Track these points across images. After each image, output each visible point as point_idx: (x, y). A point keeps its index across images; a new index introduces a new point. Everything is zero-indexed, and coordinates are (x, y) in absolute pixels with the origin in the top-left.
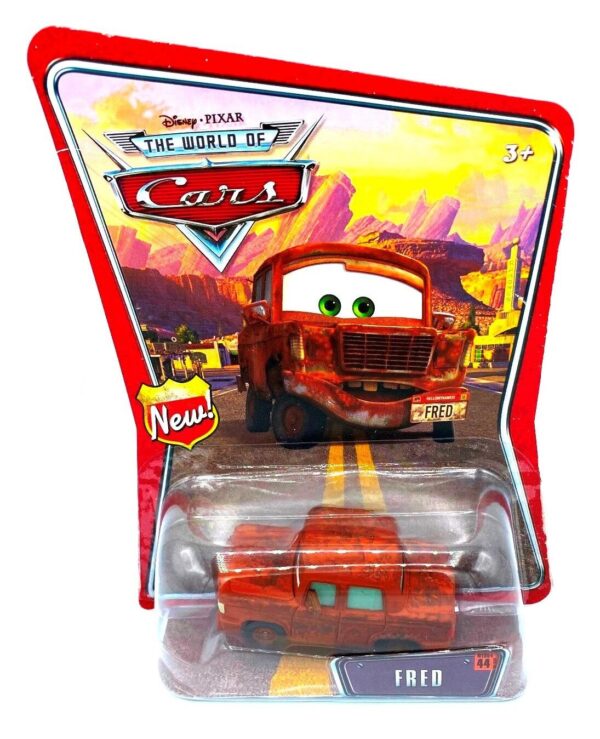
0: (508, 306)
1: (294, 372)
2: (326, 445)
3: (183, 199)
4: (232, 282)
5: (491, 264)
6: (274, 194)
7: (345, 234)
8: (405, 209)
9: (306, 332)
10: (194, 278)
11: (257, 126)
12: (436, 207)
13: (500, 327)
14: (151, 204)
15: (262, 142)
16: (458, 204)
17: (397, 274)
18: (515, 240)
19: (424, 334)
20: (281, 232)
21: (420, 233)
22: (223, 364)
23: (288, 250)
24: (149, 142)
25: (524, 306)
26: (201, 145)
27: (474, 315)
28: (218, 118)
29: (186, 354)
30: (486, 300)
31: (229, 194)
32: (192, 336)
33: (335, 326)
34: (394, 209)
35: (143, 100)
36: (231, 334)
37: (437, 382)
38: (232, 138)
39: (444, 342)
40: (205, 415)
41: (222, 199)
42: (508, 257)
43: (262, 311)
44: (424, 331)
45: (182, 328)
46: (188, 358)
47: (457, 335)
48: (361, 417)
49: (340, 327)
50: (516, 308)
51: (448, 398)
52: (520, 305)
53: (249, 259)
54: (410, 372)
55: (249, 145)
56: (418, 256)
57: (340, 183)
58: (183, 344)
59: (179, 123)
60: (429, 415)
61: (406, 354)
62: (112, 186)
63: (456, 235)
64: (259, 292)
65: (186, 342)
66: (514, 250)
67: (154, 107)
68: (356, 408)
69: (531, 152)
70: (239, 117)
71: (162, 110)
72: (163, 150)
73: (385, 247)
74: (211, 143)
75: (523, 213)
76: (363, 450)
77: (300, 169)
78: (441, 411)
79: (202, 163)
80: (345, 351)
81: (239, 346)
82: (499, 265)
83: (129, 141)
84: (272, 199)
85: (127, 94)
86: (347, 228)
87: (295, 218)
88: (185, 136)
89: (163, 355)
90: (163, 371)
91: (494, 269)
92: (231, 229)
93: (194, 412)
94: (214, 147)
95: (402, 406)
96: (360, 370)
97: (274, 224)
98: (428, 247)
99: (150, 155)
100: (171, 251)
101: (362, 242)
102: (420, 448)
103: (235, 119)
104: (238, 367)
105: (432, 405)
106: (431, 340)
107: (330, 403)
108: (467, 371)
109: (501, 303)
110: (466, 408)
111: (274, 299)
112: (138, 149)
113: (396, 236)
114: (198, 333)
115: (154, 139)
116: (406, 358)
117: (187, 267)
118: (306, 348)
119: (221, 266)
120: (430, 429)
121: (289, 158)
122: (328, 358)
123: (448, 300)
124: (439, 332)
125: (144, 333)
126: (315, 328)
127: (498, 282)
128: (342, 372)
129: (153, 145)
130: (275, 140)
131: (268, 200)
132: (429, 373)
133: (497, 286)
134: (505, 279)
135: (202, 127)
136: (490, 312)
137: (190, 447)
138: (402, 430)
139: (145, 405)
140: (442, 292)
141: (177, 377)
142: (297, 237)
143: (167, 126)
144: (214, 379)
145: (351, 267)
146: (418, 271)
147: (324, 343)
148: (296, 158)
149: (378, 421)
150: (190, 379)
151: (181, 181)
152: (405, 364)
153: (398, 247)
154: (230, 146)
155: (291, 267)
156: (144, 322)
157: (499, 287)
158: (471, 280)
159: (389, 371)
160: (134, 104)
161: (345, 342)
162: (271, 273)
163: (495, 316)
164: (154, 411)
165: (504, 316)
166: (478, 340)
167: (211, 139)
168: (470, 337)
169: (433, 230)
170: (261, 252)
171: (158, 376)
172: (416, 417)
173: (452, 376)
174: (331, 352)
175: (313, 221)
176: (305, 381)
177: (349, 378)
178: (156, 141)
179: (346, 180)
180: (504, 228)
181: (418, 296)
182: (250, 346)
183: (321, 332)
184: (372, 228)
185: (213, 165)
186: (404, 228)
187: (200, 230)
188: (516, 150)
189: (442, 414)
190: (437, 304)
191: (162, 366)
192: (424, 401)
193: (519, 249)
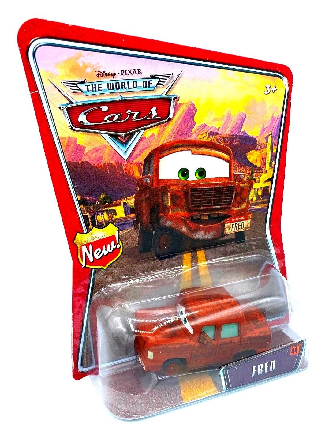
0: (268, 167)
1: (165, 214)
2: (182, 254)
3: (106, 119)
4: (131, 166)
5: (260, 146)
6: (156, 114)
7: (192, 134)
8: (221, 119)
9: (172, 190)
10: (110, 165)
11: (149, 77)
12: (235, 118)
13: (265, 178)
14: (87, 123)
15: (150, 85)
16: (245, 115)
17: (217, 154)
18: (270, 133)
19: (230, 185)
20: (159, 136)
21: (227, 132)
22: (126, 214)
23: (162, 145)
24: (88, 86)
25: (275, 166)
26: (118, 87)
27: (253, 173)
28: (128, 72)
29: (104, 211)
30: (258, 165)
31: (132, 115)
32: (108, 200)
33: (186, 185)
34: (216, 119)
35: (86, 62)
36: (130, 196)
37: (237, 210)
38: (135, 83)
39: (240, 188)
40: (115, 247)
41: (128, 118)
42: (267, 142)
43: (148, 180)
44: (230, 183)
45: (103, 195)
46: (105, 213)
47: (246, 184)
48: (200, 235)
49: (189, 186)
50: (272, 168)
51: (242, 218)
52: (273, 166)
53: (141, 152)
54: (224, 206)
55: (144, 87)
56: (227, 144)
57: (189, 106)
58: (103, 205)
59: (106, 75)
60: (234, 229)
61: (222, 197)
62: (64, 113)
63: (244, 132)
64: (146, 170)
65: (105, 203)
66: (270, 138)
67: (92, 66)
68: (197, 230)
69: (276, 89)
70: (139, 71)
71: (97, 68)
72: (96, 91)
73: (211, 140)
74: (124, 86)
75: (273, 118)
76: (201, 254)
77: (169, 100)
78: (239, 226)
79: (117, 98)
80: (192, 199)
81: (135, 203)
82: (263, 146)
83: (75, 86)
84: (154, 117)
85: (77, 58)
86: (193, 131)
87: (167, 126)
88: (109, 82)
89: (90, 213)
90: (90, 223)
91: (261, 148)
92: (132, 135)
93: (109, 245)
94: (125, 88)
95: (220, 226)
96: (199, 208)
97: (155, 131)
98: (231, 139)
99: (88, 94)
100: (97, 150)
101: (200, 138)
102: (229, 248)
103: (137, 73)
104: (135, 215)
105: (235, 223)
106: (234, 187)
107: (184, 229)
108: (251, 203)
109: (265, 165)
110: (251, 222)
111: (155, 173)
112: (81, 90)
113: (217, 134)
114: (112, 197)
115: (91, 84)
116: (222, 199)
117: (107, 159)
118: (172, 199)
119: (125, 157)
120: (234, 237)
121: (164, 94)
122: (183, 204)
123: (241, 166)
124: (237, 183)
125: (79, 201)
126: (176, 188)
127: (263, 155)
128: (190, 211)
129: (90, 88)
130: (157, 84)
131: (153, 118)
132: (233, 206)
133: (263, 157)
134: (266, 153)
135: (119, 77)
136: (260, 170)
137: (105, 268)
138: (220, 239)
139: (79, 246)
140: (238, 162)
141: (98, 225)
142: (167, 137)
143: (99, 77)
144: (120, 224)
145: (194, 152)
146: (227, 152)
147: (181, 195)
148: (168, 94)
149: (209, 236)
150: (106, 226)
151: (105, 108)
152: (221, 202)
153: (217, 140)
154: (134, 88)
155: (164, 154)
156: (79, 195)
157: (264, 157)
158: (251, 155)
159: (214, 207)
160: (81, 65)
161: (191, 194)
162: (153, 159)
163: (262, 172)
164: (84, 249)
165: (266, 172)
166: (255, 186)
167: (123, 84)
168: (252, 185)
169: (234, 130)
170: (148, 147)
171: (87, 226)
172: (227, 231)
173: (244, 206)
174: (184, 200)
175: (176, 128)
176: (171, 218)
177: (194, 213)
178: (92, 85)
179: (192, 105)
180: (265, 127)
181: (227, 164)
182: (141, 202)
183: (179, 190)
184: (205, 130)
185: (124, 99)
186: (220, 130)
187: (114, 137)
188: (270, 88)
189: (240, 227)
190: (236, 168)
191: (90, 220)
192: (231, 222)
193: (272, 137)
